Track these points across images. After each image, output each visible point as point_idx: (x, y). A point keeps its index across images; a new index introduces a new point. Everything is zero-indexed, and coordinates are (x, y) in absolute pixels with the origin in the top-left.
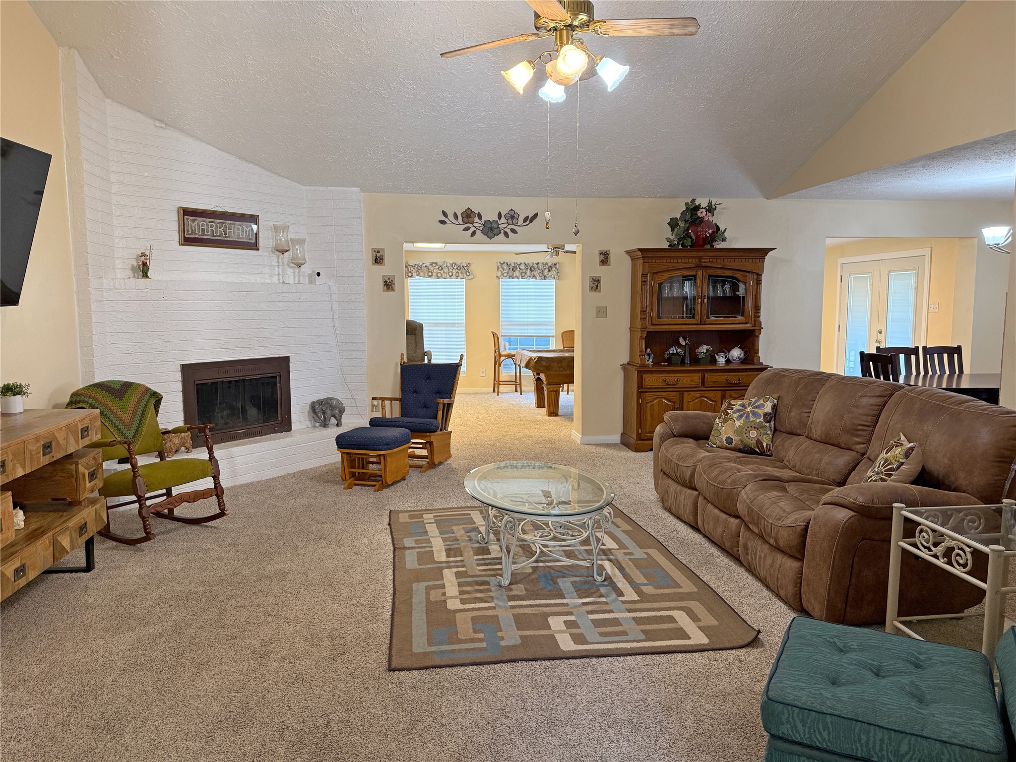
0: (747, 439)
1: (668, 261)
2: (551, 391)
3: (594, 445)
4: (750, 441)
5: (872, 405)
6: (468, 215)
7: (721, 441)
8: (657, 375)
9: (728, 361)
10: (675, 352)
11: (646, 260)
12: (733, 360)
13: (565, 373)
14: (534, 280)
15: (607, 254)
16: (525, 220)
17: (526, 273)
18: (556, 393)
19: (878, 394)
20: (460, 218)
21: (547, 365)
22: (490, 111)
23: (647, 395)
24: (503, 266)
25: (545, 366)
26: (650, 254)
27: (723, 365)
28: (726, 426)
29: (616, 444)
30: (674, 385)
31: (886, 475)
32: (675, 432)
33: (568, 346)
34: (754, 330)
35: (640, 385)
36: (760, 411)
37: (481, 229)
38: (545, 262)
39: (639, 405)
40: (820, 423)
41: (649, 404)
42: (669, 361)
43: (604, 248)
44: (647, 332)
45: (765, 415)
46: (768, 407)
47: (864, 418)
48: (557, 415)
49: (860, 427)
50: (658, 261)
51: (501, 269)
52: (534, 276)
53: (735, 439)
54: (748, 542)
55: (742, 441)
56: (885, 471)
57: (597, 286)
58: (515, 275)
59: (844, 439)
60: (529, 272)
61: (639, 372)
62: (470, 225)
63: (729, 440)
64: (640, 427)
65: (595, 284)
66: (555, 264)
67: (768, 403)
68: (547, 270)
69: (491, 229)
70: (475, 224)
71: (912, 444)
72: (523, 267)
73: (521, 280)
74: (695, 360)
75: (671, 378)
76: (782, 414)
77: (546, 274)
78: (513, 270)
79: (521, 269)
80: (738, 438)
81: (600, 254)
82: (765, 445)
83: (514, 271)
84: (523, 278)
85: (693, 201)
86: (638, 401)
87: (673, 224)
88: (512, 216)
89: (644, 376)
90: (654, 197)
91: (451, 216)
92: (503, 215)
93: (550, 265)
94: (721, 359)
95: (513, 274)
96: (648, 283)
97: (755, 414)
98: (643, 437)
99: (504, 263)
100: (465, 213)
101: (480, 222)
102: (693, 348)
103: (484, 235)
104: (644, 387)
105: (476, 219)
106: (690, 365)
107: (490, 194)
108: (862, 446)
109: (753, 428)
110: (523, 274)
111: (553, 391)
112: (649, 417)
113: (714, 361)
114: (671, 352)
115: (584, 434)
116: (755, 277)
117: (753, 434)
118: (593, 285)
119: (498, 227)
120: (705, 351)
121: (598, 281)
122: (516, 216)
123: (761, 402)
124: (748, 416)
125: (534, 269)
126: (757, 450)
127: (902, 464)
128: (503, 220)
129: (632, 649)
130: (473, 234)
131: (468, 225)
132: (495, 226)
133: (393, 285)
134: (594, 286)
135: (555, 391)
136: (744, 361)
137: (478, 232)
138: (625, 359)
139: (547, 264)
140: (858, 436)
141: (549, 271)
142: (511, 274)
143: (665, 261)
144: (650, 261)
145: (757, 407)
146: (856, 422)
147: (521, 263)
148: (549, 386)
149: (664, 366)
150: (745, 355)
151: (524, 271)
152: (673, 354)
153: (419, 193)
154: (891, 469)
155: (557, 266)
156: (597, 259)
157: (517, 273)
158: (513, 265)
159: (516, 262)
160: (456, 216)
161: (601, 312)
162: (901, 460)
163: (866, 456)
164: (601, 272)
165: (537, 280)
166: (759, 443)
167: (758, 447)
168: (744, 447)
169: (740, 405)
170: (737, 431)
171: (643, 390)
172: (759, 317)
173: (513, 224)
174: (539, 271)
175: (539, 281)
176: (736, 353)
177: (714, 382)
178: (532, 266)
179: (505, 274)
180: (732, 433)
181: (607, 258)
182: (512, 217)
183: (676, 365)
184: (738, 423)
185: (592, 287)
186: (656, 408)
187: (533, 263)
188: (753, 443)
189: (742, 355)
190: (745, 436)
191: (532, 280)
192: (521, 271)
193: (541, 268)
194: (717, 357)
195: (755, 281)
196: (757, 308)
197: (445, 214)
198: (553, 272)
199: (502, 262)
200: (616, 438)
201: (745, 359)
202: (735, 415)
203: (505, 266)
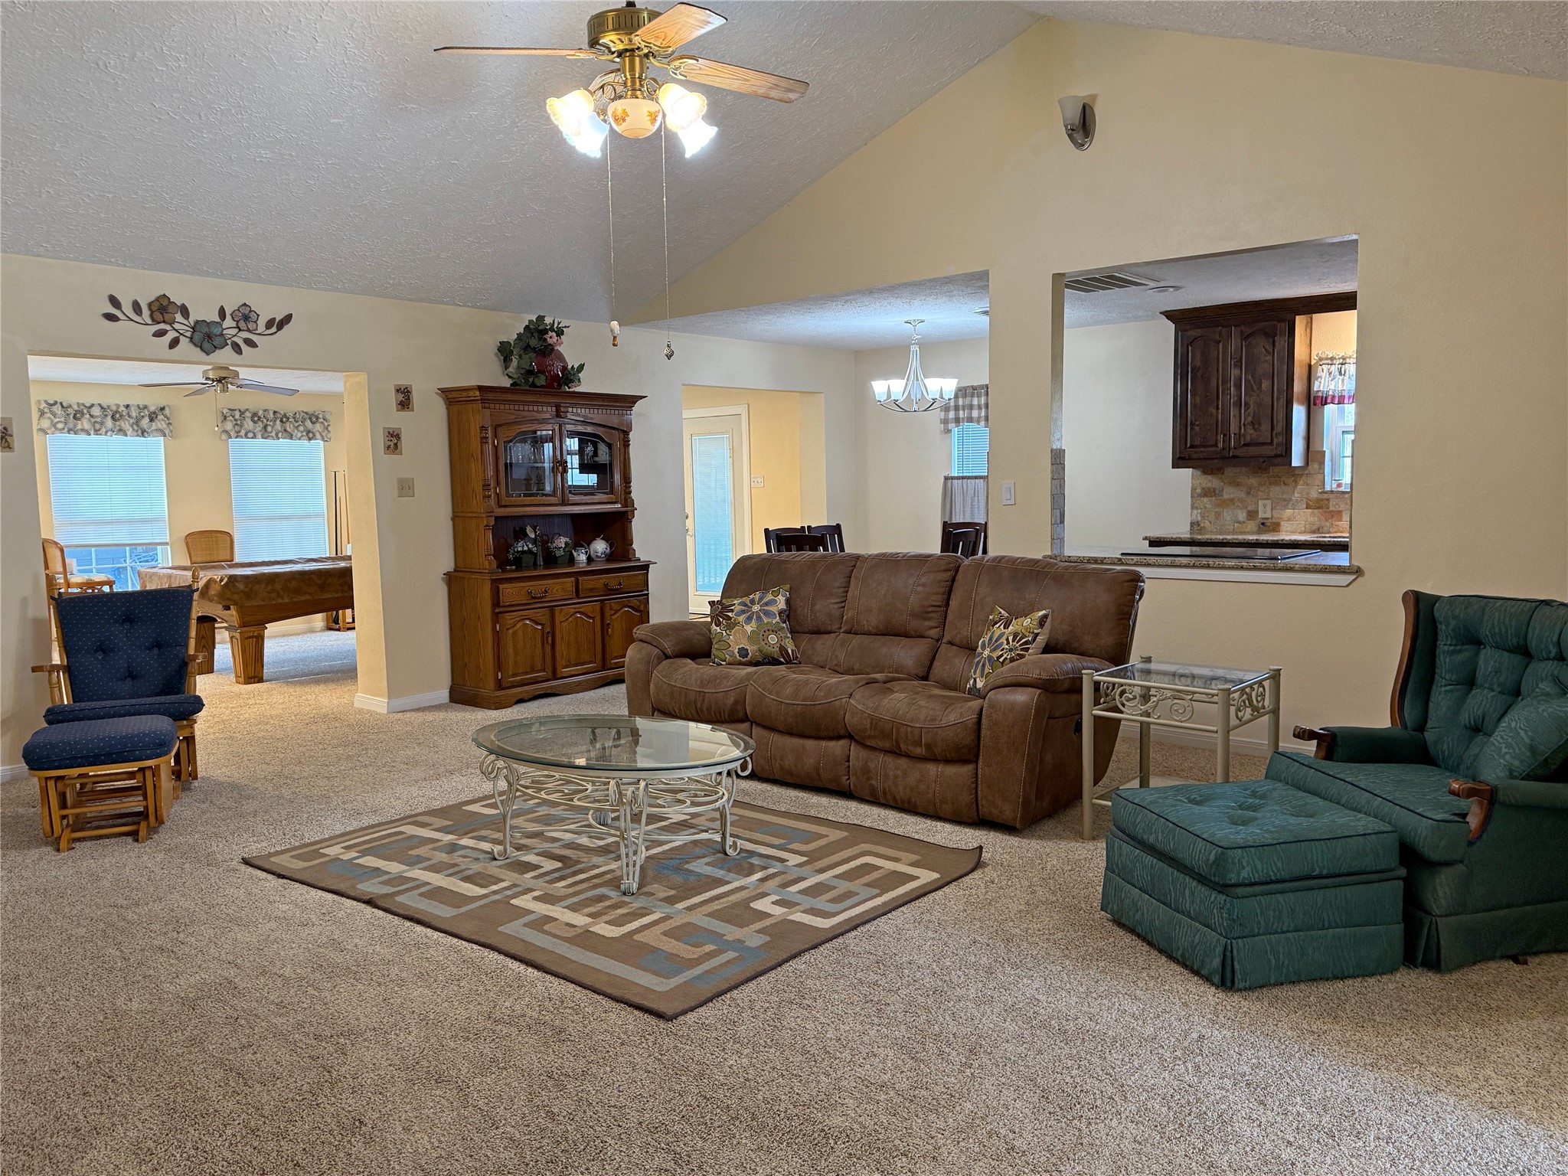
0: (767, 647)
1: (517, 407)
2: (249, 638)
3: (412, 710)
4: (771, 649)
5: (939, 582)
6: (162, 309)
7: (732, 655)
8: (518, 585)
9: (590, 560)
10: (526, 548)
11: (487, 405)
12: (597, 556)
13: (280, 601)
14: (121, 437)
15: (408, 392)
16: (270, 324)
17: (102, 423)
18: (257, 642)
19: (943, 568)
20: (146, 312)
21: (247, 590)
22: (295, 133)
23: (507, 616)
24: (54, 408)
25: (242, 592)
26: (491, 396)
27: (584, 565)
28: (735, 634)
29: (444, 704)
30: (542, 597)
31: (1022, 650)
32: (669, 651)
33: (199, 559)
34: (626, 512)
35: (496, 602)
36: (773, 609)
37: (188, 334)
38: (141, 403)
39: (497, 635)
40: (874, 610)
41: (510, 631)
42: (518, 562)
43: (403, 382)
44: (496, 517)
45: (781, 613)
46: (781, 603)
47: (934, 598)
48: (261, 680)
49: (930, 609)
50: (502, 407)
51: (49, 415)
52: (120, 430)
53: (752, 649)
54: (869, 764)
55: (761, 651)
56: (1021, 645)
57: (396, 444)
58: (79, 427)
59: (914, 624)
60: (109, 423)
61: (493, 581)
62: (168, 327)
63: (743, 652)
64: (500, 669)
65: (393, 441)
66: (162, 409)
67: (780, 597)
68: (146, 420)
69: (209, 337)
70: (176, 326)
71: (1044, 612)
72: (96, 411)
73: (93, 437)
74: (551, 560)
75: (537, 587)
76: (799, 610)
77: (145, 427)
78: (75, 417)
79: (92, 416)
80: (755, 648)
81: (398, 391)
82: (790, 651)
83: (79, 419)
84: (97, 432)
85: (541, 318)
86: (494, 628)
87: (505, 351)
88: (245, 316)
89: (501, 586)
90: (473, 307)
91: (127, 308)
92: (228, 312)
93: (152, 409)
94: (582, 557)
95: (75, 426)
96: (490, 441)
97: (767, 614)
98: (505, 685)
99: (56, 403)
100: (157, 305)
101: (186, 322)
102: (544, 542)
103: (195, 345)
104: (501, 604)
105: (179, 317)
106: (545, 568)
107: (207, 274)
108: (935, 630)
109: (770, 632)
110: (98, 426)
111: (252, 637)
112: (511, 650)
113: (571, 560)
114: (520, 549)
115: (390, 695)
116: (622, 436)
117: (773, 639)
118: (390, 443)
119: (222, 335)
120: (563, 546)
121: (398, 437)
122: (253, 316)
123: (770, 597)
124: (759, 618)
125: (121, 416)
126: (782, 660)
127: (1037, 634)
128: (229, 322)
129: (885, 904)
130: (174, 343)
131: (162, 326)
132: (216, 331)
133: (9, 439)
134: (392, 443)
135: (256, 637)
136: (610, 558)
137: (184, 342)
138: (448, 565)
139: (145, 407)
140: (929, 619)
141: (152, 420)
142: (71, 425)
143: (512, 407)
144: (492, 406)
145: (766, 604)
146: (926, 603)
147: (93, 405)
148: (244, 629)
149: (511, 571)
150: (611, 549)
151: (99, 420)
152: (523, 552)
153: (61, 258)
154: (1026, 643)
155: (167, 412)
156: (393, 399)
157: (85, 423)
158: (76, 408)
159: (81, 401)
160: (137, 307)
161: (405, 488)
162: (1036, 631)
163: (944, 640)
164: (400, 420)
165: (129, 438)
166: (783, 650)
167: (782, 655)
168: (765, 659)
169: (739, 604)
170: (751, 638)
171: (502, 610)
172: (630, 493)
173: (249, 330)
174: (132, 421)
175: (132, 440)
176: (600, 546)
177: (591, 590)
178: (117, 412)
179: (60, 426)
180: (746, 643)
181: (409, 399)
182: (246, 318)
183: (527, 568)
184: (749, 628)
185: (389, 447)
186: (520, 634)
187: (118, 406)
188: (775, 651)
189: (608, 551)
190: (763, 643)
191: (117, 438)
192: (93, 420)
193: (134, 414)
194: (575, 554)
195: (622, 442)
196: (627, 480)
197: (114, 302)
198: (160, 424)
199: (52, 402)
200: (444, 695)
201: (611, 554)
202: (741, 618)
203: (57, 409)
